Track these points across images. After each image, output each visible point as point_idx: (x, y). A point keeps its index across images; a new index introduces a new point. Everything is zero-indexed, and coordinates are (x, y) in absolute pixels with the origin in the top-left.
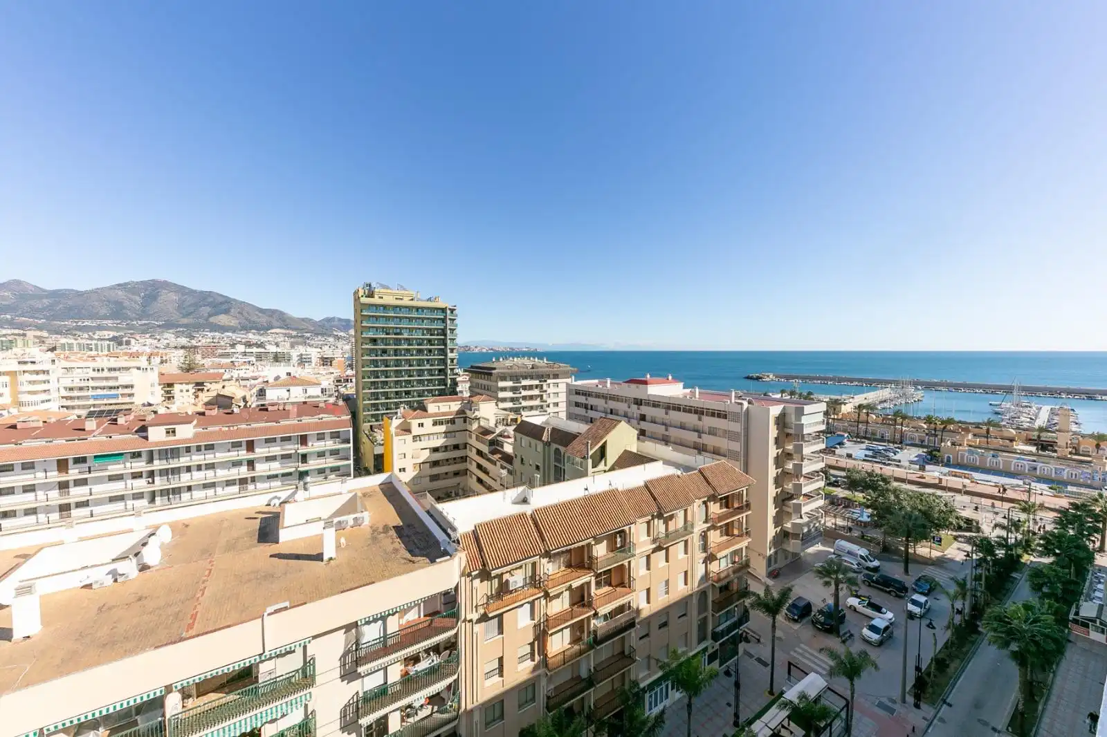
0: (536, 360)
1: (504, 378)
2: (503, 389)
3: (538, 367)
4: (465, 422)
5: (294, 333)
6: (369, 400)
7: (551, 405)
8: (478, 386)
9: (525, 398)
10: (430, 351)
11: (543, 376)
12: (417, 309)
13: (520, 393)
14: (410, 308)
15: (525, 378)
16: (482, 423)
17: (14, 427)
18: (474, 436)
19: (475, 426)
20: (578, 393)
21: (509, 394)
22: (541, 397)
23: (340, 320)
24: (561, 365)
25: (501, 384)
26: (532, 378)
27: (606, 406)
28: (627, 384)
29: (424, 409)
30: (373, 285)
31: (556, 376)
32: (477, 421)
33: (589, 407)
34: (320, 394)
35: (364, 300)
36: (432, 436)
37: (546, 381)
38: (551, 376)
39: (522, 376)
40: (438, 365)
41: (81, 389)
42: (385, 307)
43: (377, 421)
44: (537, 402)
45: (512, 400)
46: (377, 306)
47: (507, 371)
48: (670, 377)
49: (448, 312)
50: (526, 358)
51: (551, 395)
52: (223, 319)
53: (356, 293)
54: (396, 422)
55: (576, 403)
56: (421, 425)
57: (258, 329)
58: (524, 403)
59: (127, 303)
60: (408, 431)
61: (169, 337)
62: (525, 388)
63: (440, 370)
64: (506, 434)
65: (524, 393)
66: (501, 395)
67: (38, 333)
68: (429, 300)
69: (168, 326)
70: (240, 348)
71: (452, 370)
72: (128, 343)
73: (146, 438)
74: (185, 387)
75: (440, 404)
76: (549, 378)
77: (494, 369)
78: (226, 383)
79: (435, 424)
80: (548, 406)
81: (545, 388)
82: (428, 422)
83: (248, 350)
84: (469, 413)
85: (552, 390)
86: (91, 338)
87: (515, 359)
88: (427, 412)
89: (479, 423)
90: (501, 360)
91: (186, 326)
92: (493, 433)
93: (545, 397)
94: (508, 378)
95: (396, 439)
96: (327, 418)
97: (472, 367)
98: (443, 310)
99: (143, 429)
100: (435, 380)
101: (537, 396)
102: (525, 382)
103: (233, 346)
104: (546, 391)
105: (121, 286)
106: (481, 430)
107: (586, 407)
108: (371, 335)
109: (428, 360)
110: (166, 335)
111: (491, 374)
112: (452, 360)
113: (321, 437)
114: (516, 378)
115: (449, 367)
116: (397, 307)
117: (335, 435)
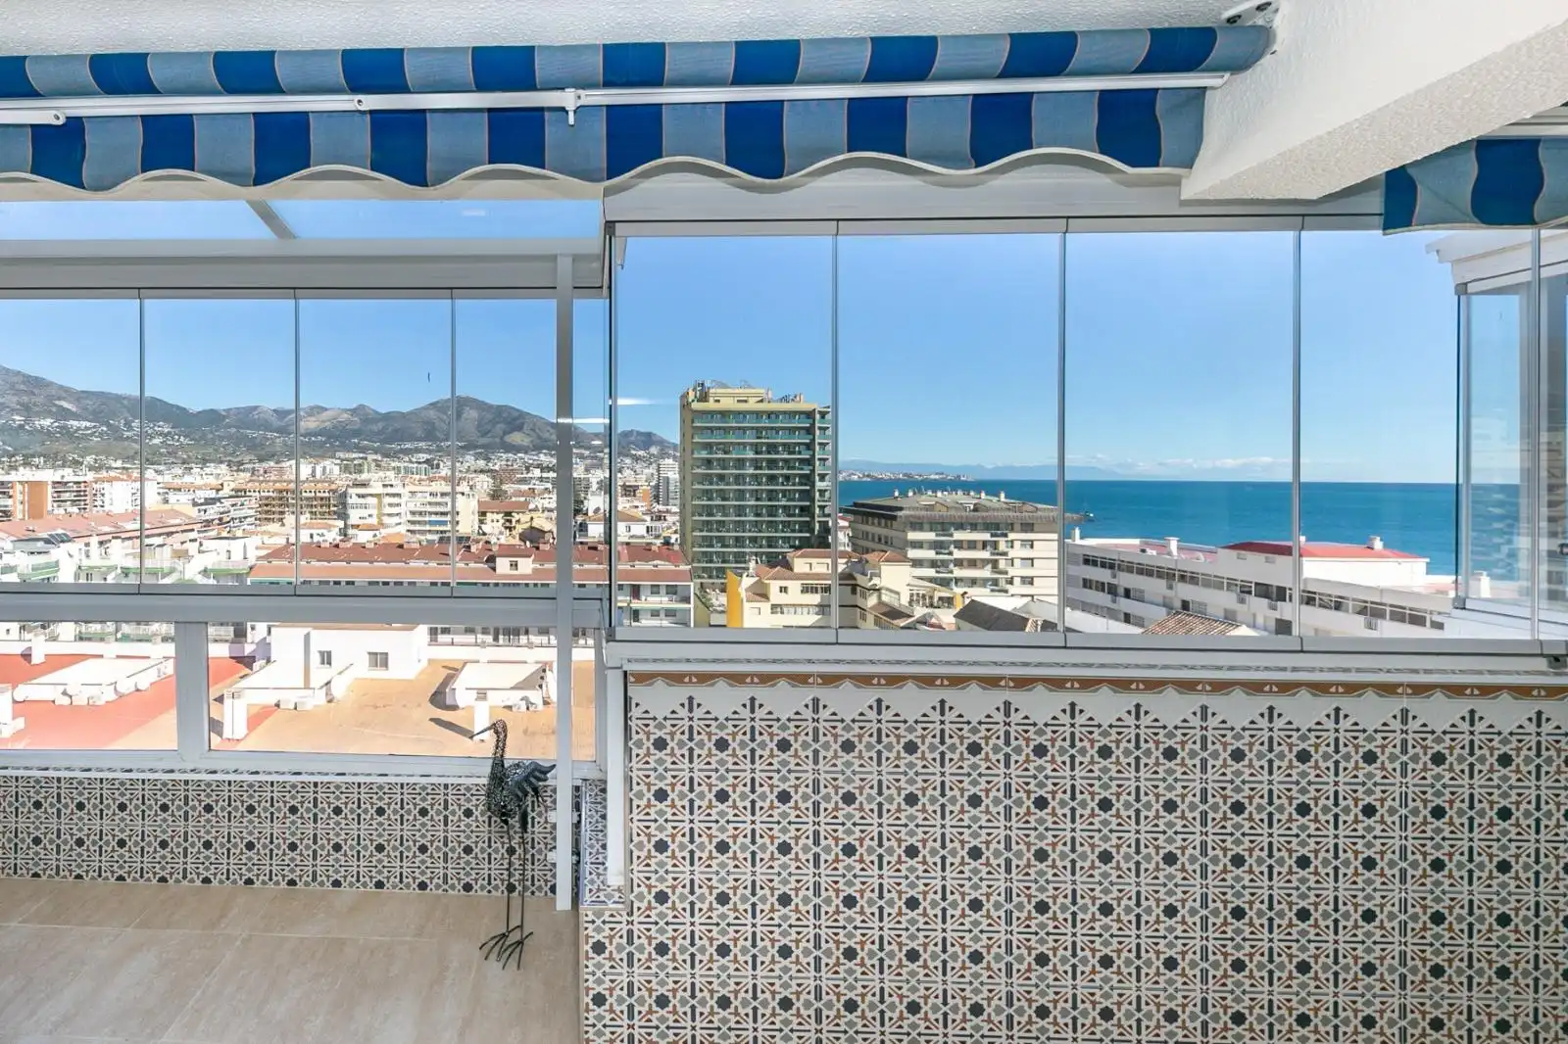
0: (983, 495)
1: (917, 525)
2: (918, 545)
3: (987, 509)
4: (854, 592)
5: (587, 453)
6: (700, 546)
7: (1017, 581)
8: (866, 535)
9: (959, 563)
10: (787, 478)
11: (997, 526)
12: (769, 414)
13: (951, 553)
14: (758, 414)
15: (960, 527)
16: (885, 598)
17: (401, 546)
18: (870, 618)
19: (872, 601)
20: (1088, 561)
21: (931, 554)
22: (995, 563)
23: (639, 433)
24: (1039, 506)
25: (912, 536)
26: (974, 527)
27: (1169, 593)
28: (1234, 553)
29: (788, 566)
30: (707, 384)
31: (1028, 527)
32: (875, 595)
33: (1121, 591)
34: (644, 533)
35: (696, 406)
36: (799, 610)
37: (1006, 535)
38: (1017, 527)
39: (953, 524)
40: (800, 500)
41: (421, 513)
42: (724, 414)
43: (710, 577)
44: (986, 573)
45: (933, 564)
46: (712, 413)
47: (923, 513)
48: (1378, 544)
49: (818, 416)
50: (960, 493)
51: (1017, 562)
52: (516, 438)
53: (685, 396)
54: (747, 582)
55: (1085, 580)
56: (784, 590)
57: (548, 448)
58: (958, 573)
59: (437, 423)
60: (765, 596)
61: (469, 460)
62: (959, 545)
63: (802, 509)
64: (934, 621)
65: (958, 554)
66: (912, 553)
67: (375, 457)
68: (785, 399)
69: (469, 447)
70: (537, 473)
71: (822, 508)
72: (438, 466)
73: (494, 569)
74: (496, 517)
75: (814, 561)
76: (1012, 530)
77: (901, 509)
78: (534, 514)
79: (806, 590)
80: (1011, 582)
81: (1002, 547)
82: (794, 586)
83: (545, 475)
84: (861, 580)
85: (1017, 552)
86: (411, 462)
87: (939, 494)
88: (791, 569)
89: (879, 597)
90: (911, 494)
91: (483, 446)
92: (910, 616)
93: (1002, 564)
94: (926, 526)
95: (747, 605)
96: (664, 566)
97: (855, 505)
98: (810, 415)
99: (491, 560)
100: (795, 522)
101: (985, 562)
102: (958, 535)
103: (528, 469)
104: (1005, 554)
105: (433, 405)
106: (885, 609)
107: (1112, 590)
108: (704, 454)
109: (784, 492)
110: (468, 457)
111: (894, 518)
112: (822, 492)
113: (655, 590)
114: (942, 526)
115: (817, 504)
116: (739, 413)
117: (672, 591)
